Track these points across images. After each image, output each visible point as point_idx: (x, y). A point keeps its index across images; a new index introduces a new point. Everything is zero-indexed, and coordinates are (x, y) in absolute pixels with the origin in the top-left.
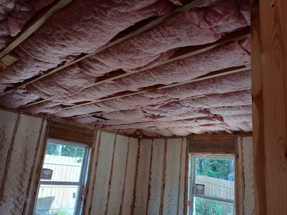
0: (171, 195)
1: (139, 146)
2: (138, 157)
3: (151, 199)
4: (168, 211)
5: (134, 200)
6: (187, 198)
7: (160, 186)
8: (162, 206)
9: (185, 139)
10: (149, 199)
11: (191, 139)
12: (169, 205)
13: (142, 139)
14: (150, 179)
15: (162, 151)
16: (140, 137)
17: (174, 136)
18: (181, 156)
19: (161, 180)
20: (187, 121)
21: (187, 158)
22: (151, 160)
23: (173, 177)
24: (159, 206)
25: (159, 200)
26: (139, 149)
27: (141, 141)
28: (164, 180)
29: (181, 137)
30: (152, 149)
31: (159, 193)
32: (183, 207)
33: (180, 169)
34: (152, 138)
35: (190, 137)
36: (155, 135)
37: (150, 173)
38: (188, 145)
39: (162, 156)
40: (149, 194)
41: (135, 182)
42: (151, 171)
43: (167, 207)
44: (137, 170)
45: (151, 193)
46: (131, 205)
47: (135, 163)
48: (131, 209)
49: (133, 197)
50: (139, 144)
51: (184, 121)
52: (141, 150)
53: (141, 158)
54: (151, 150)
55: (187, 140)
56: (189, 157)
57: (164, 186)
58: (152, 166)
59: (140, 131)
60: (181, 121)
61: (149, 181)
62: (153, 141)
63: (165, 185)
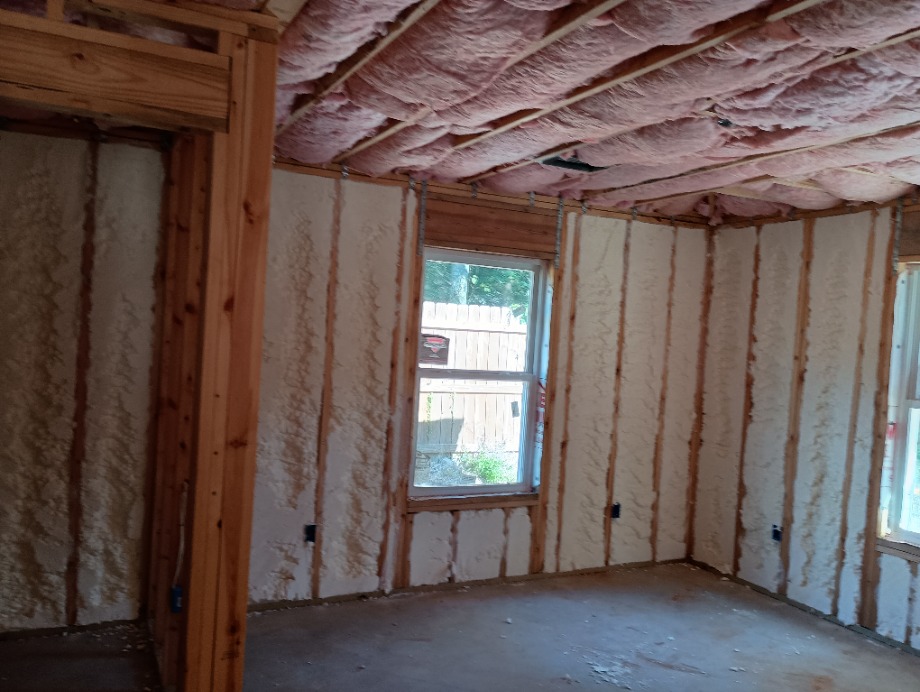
0: (827, 404)
1: (709, 255)
2: (708, 290)
3: (755, 418)
4: (813, 455)
5: (699, 424)
6: (886, 413)
7: (787, 377)
8: (793, 439)
9: (886, 213)
10: (748, 418)
11: (907, 210)
12: (819, 436)
13: (720, 231)
14: (751, 357)
15: (796, 262)
16: (713, 223)
17: (843, 207)
18: (868, 272)
19: (791, 359)
20: (892, 140)
21: (891, 277)
22: (755, 295)
23: (834, 348)
24: (785, 438)
25: (783, 422)
26: (710, 263)
27: (716, 237)
28: (800, 358)
29: (870, 206)
30: (757, 259)
31: (784, 398)
32: (869, 441)
33: (863, 321)
34: (757, 221)
35: (907, 202)
36: (767, 211)
37: (753, 339)
38: (898, 233)
39: (793, 281)
40: (749, 404)
41: (701, 368)
42: (756, 333)
43: (813, 442)
44: (705, 332)
45: (755, 400)
46: (688, 437)
47: (698, 310)
48: (691, 449)
49: (694, 416)
50: (710, 246)
51: (879, 139)
52: (718, 266)
53: (716, 293)
54: (751, 262)
55: (894, 215)
56: (897, 275)
57: (801, 379)
58: (757, 314)
59: (711, 200)
60: (868, 142)
61: (749, 365)
62: (762, 234)
63: (807, 376)
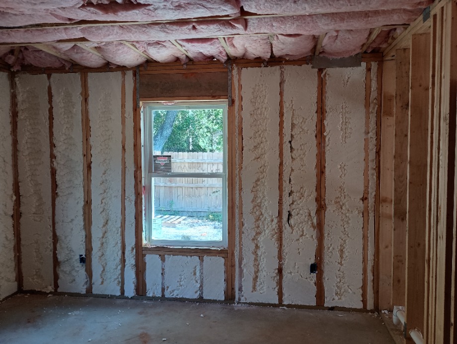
0: (106, 180)
1: (12, 91)
2: (15, 115)
3: (60, 194)
4: (102, 209)
5: (18, 203)
6: (141, 182)
7: (80, 168)
8: (88, 203)
9: (130, 75)
10: (55, 195)
12: (103, 199)
13: (19, 75)
14: (53, 156)
15: (78, 99)
16: (15, 69)
18: (123, 106)
19: (82, 157)
21: (136, 109)
22: (51, 118)
23: (107, 148)
24: (82, 203)
25: (80, 194)
26: (14, 97)
27: (17, 79)
28: (87, 155)
30: (50, 96)
31: (79, 180)
32: (133, 198)
33: (123, 133)
34: (49, 71)
36: (57, 65)
37: (53, 145)
39: (78, 109)
40: (55, 185)
41: (15, 166)
42: (54, 142)
43: (101, 203)
44: (15, 143)
45: (59, 182)
46: (11, 213)
47: (9, 128)
48: (13, 220)
49: (14, 198)
50: (13, 85)
52: (20, 98)
53: (21, 116)
54: (47, 97)
55: (135, 75)
56: (140, 108)
57: (89, 167)
58: (54, 130)
61: (52, 162)
62: (52, 79)
63: (92, 165)
